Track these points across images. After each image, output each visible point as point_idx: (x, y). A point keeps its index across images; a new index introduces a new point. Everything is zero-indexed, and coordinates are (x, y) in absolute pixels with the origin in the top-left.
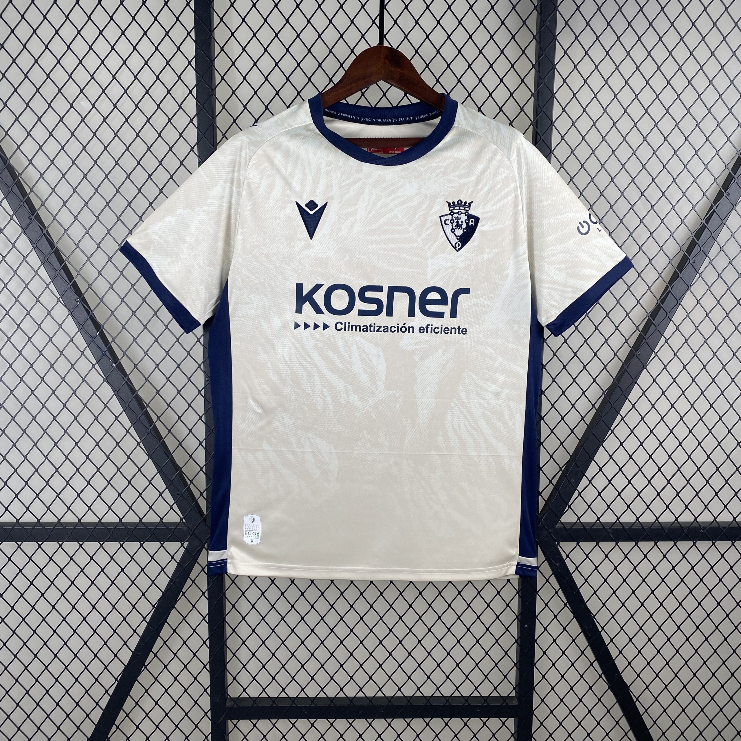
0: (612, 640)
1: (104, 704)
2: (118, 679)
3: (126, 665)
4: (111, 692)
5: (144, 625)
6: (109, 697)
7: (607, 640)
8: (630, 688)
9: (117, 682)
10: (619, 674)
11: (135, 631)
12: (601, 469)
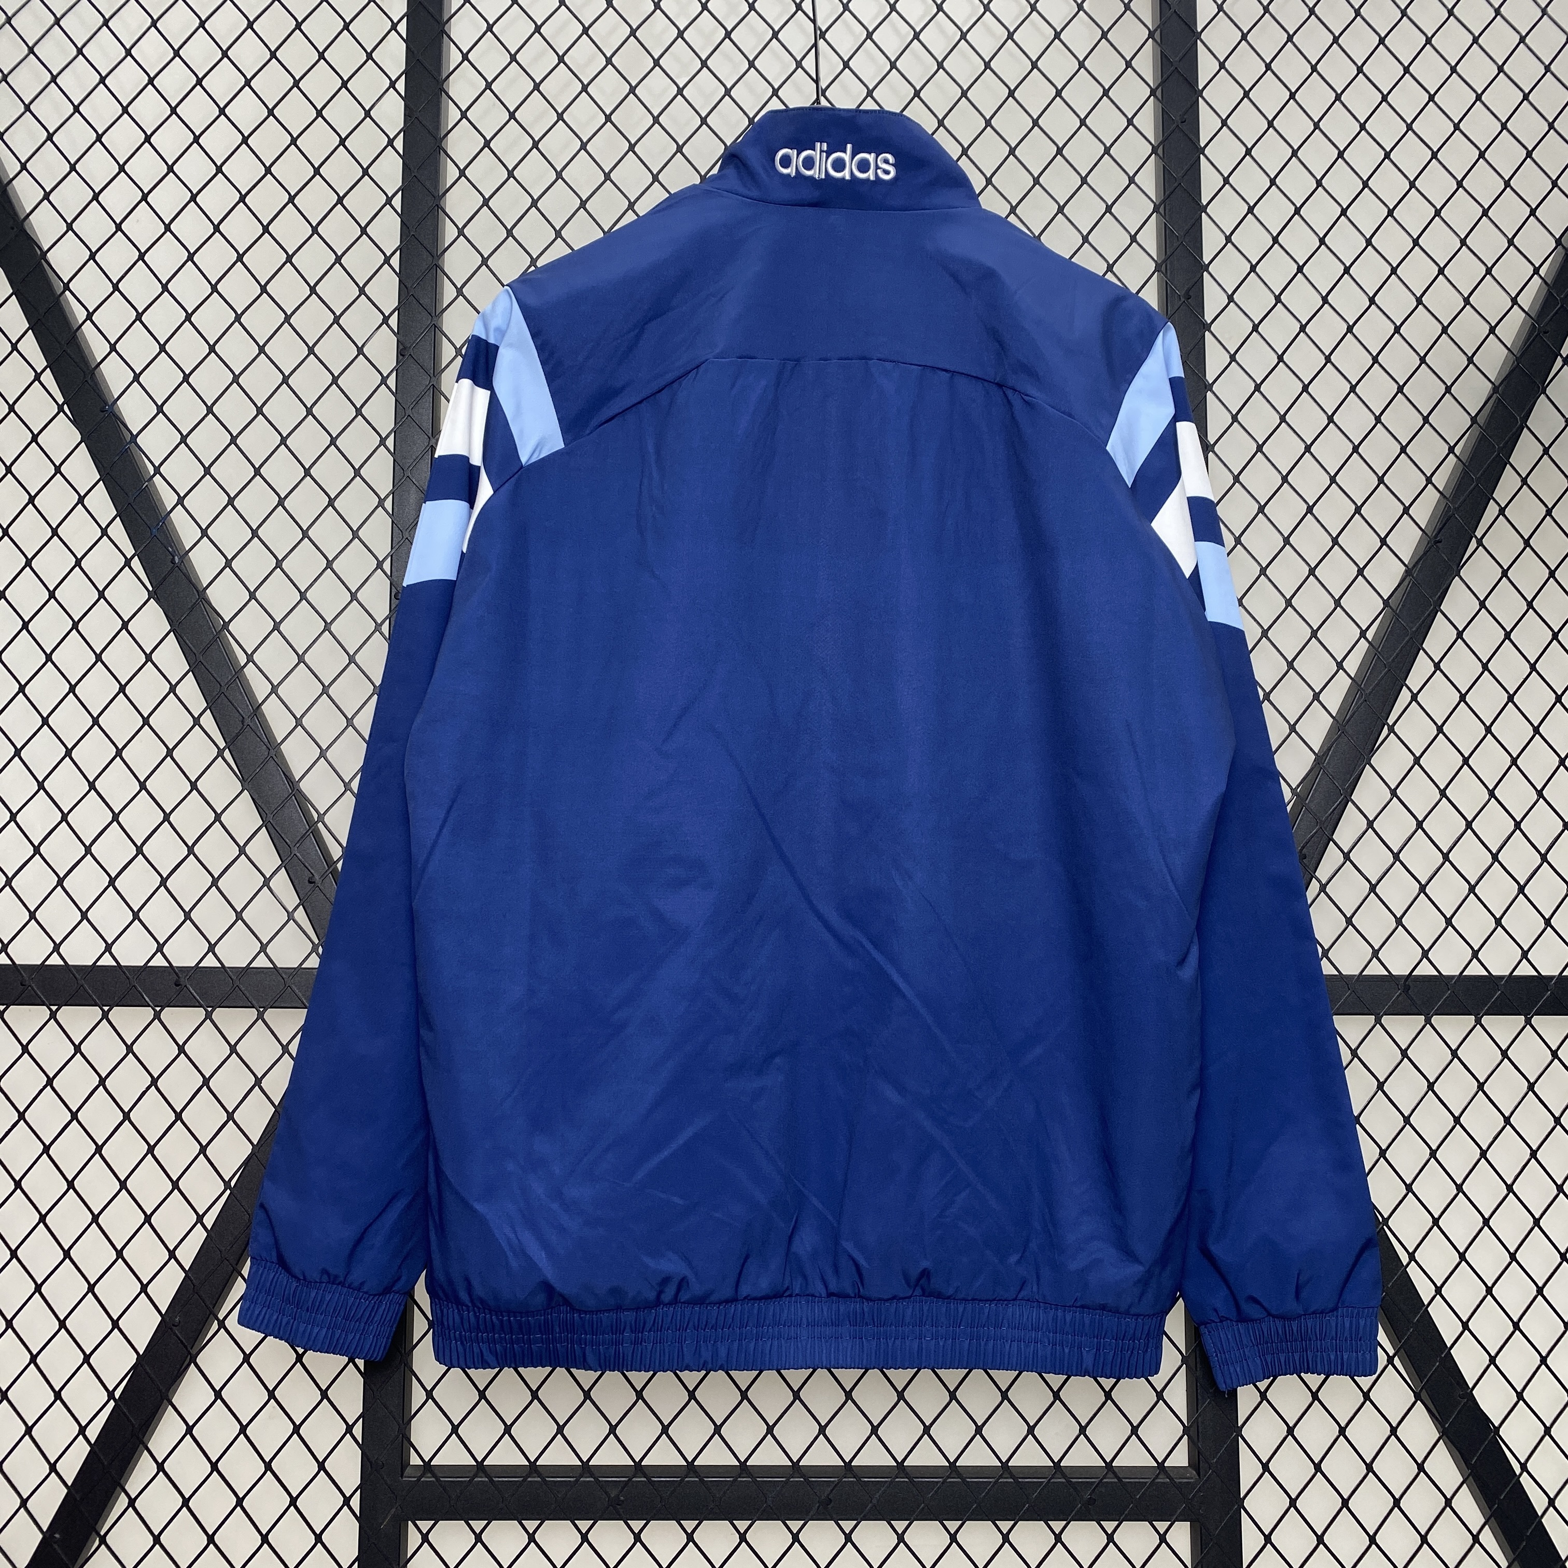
0: (1438, 1290)
1: (71, 1467)
2: (117, 1394)
3: (141, 1353)
4: (93, 1432)
5: (199, 1236)
6: (89, 1448)
7: (1425, 1291)
8: (1502, 1432)
9: (112, 1404)
10: (1467, 1393)
11: (172, 1254)
12: (1370, 824)
